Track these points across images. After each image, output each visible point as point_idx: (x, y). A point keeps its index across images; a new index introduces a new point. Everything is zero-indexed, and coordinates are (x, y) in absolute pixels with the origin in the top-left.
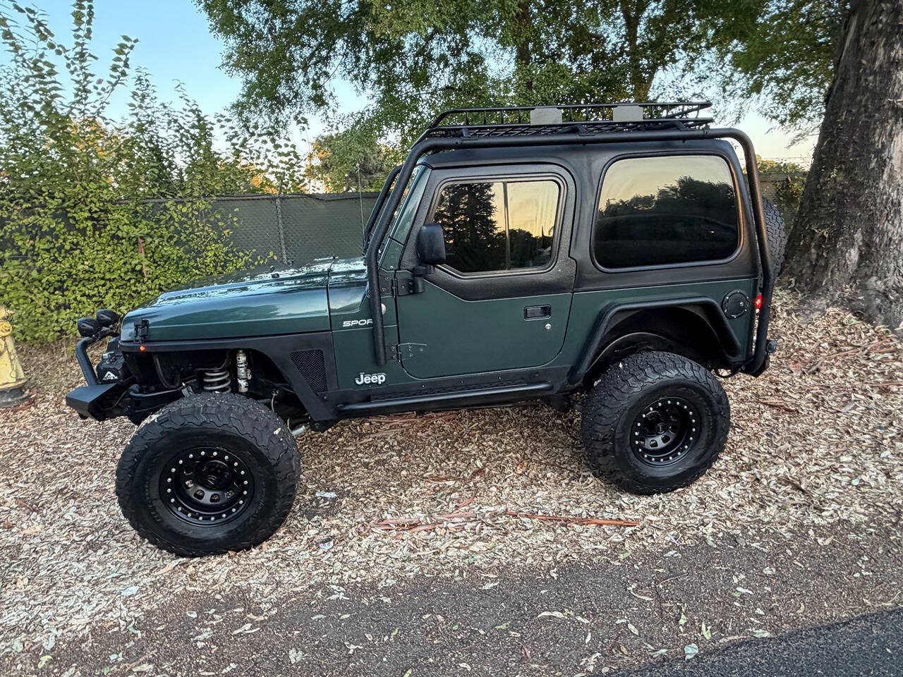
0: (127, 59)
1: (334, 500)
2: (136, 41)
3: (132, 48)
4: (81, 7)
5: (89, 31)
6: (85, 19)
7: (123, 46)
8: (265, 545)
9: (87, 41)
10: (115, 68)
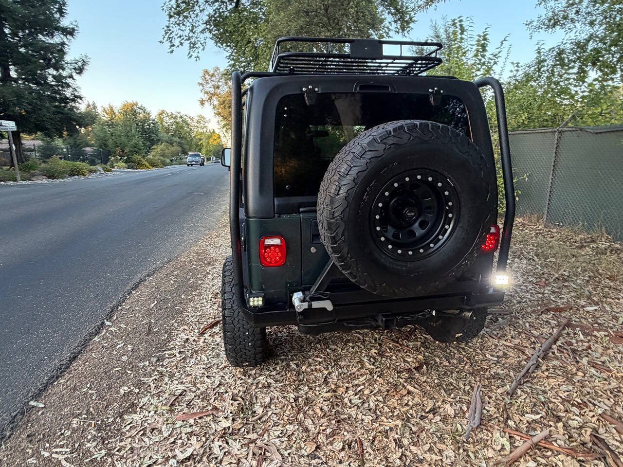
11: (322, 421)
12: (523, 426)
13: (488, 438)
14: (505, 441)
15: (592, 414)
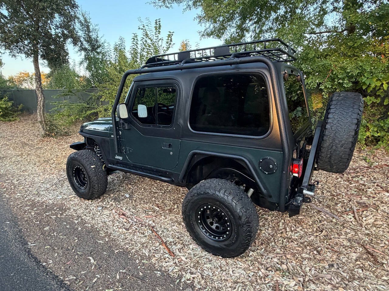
0: (171, 39)
1: (127, 198)
2: (173, 32)
3: (172, 35)
4: (157, 24)
5: (160, 32)
6: (158, 28)
7: (169, 35)
8: (90, 201)
9: (158, 35)
10: (167, 43)
11: (305, 250)
12: (343, 209)
13: (344, 219)
14: (350, 217)
15: (344, 196)
